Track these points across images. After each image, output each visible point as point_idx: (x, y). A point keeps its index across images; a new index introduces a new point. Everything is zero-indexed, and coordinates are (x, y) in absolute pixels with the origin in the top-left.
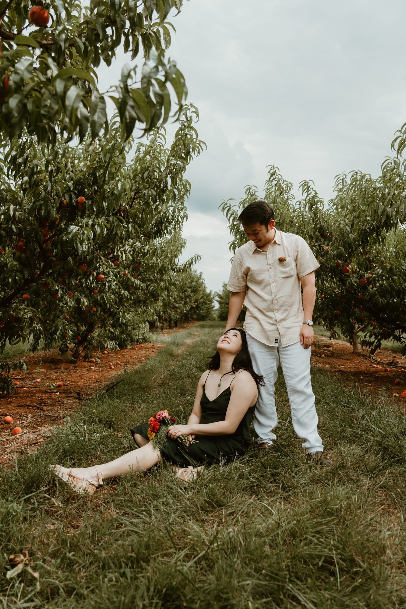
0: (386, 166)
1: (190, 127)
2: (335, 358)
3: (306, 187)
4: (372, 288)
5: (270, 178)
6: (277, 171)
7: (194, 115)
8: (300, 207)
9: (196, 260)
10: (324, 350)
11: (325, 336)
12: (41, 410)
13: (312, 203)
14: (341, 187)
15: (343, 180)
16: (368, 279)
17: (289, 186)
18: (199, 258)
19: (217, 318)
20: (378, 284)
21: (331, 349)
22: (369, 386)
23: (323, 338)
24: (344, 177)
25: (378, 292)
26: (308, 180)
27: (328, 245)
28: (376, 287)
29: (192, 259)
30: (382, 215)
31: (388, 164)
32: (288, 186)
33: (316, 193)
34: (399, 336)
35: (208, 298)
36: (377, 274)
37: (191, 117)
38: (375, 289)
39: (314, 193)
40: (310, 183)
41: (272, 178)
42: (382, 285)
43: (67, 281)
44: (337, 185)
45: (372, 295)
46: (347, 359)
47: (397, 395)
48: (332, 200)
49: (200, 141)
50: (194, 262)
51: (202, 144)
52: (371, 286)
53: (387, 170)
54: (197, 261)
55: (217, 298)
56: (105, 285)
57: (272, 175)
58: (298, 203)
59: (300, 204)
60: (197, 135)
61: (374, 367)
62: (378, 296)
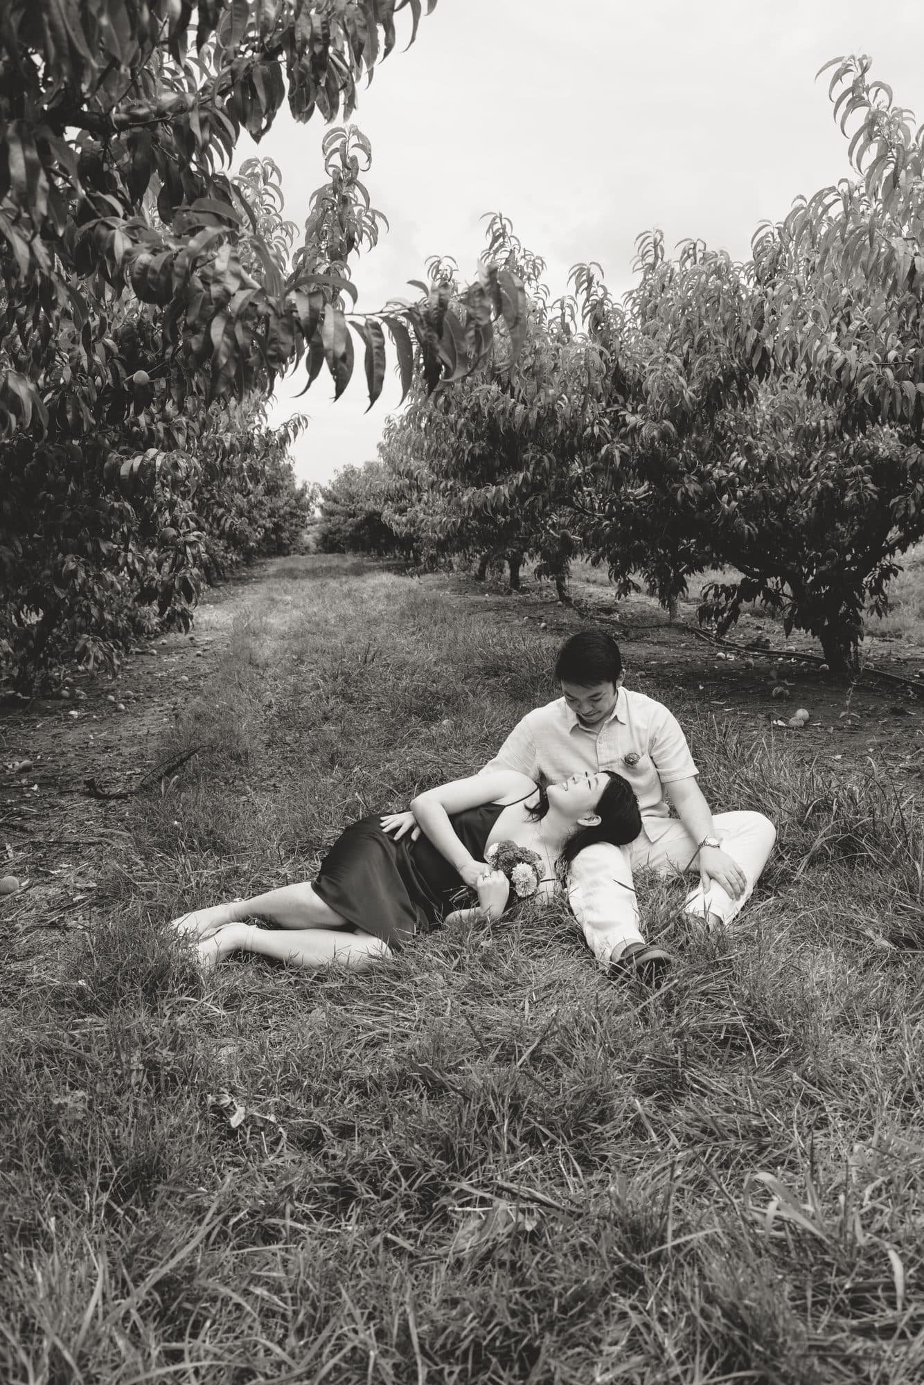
0: (762, 239)
1: (352, 182)
2: (631, 640)
3: (584, 278)
4: (729, 503)
5: (492, 246)
6: (508, 229)
7: (361, 157)
8: (563, 315)
9: (295, 426)
10: (602, 621)
11: (595, 582)
12: (23, 829)
13: (599, 317)
14: (650, 260)
15: (656, 245)
16: (719, 482)
17: (537, 267)
18: (304, 424)
19: (313, 546)
20: (740, 493)
21: (617, 617)
22: (722, 707)
23: (592, 589)
24: (659, 238)
25: (741, 510)
26: (588, 263)
27: (634, 412)
28: (736, 499)
29: (286, 425)
30: (754, 348)
31: (766, 236)
32: (534, 267)
33: (606, 293)
34: (777, 591)
35: (300, 502)
36: (736, 469)
37: (354, 160)
38: (734, 504)
39: (600, 292)
40: (594, 271)
41: (496, 245)
42: (747, 495)
43: (89, 546)
44: (643, 256)
45: (730, 518)
46: (659, 643)
47: (781, 723)
48: (631, 293)
49: (374, 212)
50: (291, 434)
51: (378, 220)
52: (726, 497)
53: (764, 249)
54: (300, 430)
55: (321, 500)
56: (185, 553)
57: (495, 239)
58: (558, 304)
59: (562, 308)
60: (368, 200)
61: (720, 658)
62: (742, 520)
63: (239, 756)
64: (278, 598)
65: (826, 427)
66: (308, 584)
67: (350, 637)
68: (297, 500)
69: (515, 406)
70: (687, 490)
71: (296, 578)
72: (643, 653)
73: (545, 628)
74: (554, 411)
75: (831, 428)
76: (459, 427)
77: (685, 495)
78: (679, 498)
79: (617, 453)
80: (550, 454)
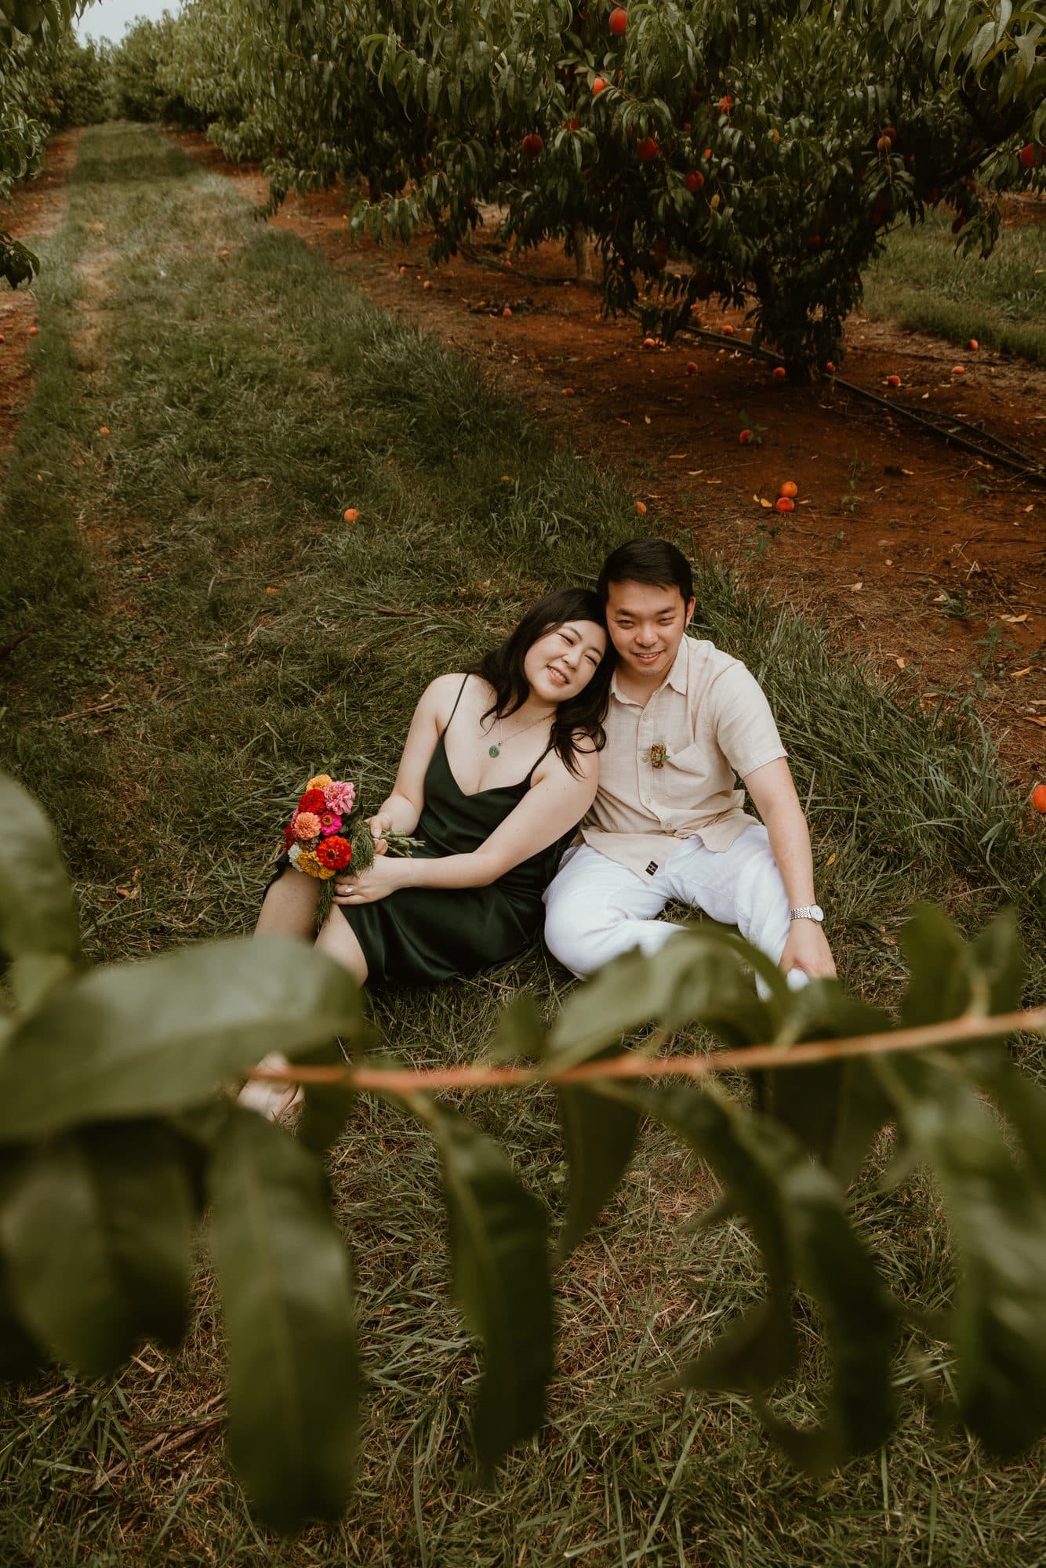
2: (537, 311)
20: (736, 192)
22: (685, 467)
25: (737, 222)
27: (599, 68)
28: (730, 203)
38: (728, 210)
42: (745, 196)
45: (724, 236)
52: (717, 199)
62: (739, 237)
63: (86, 600)
64: (87, 226)
65: (876, 100)
66: (118, 195)
67: (192, 312)
68: (84, 68)
69: (425, 70)
70: (673, 200)
71: (102, 181)
72: (556, 337)
73: (430, 288)
74: (486, 81)
75: (882, 101)
76: (326, 77)
77: (670, 209)
78: (660, 212)
79: (577, 144)
80: (476, 143)
